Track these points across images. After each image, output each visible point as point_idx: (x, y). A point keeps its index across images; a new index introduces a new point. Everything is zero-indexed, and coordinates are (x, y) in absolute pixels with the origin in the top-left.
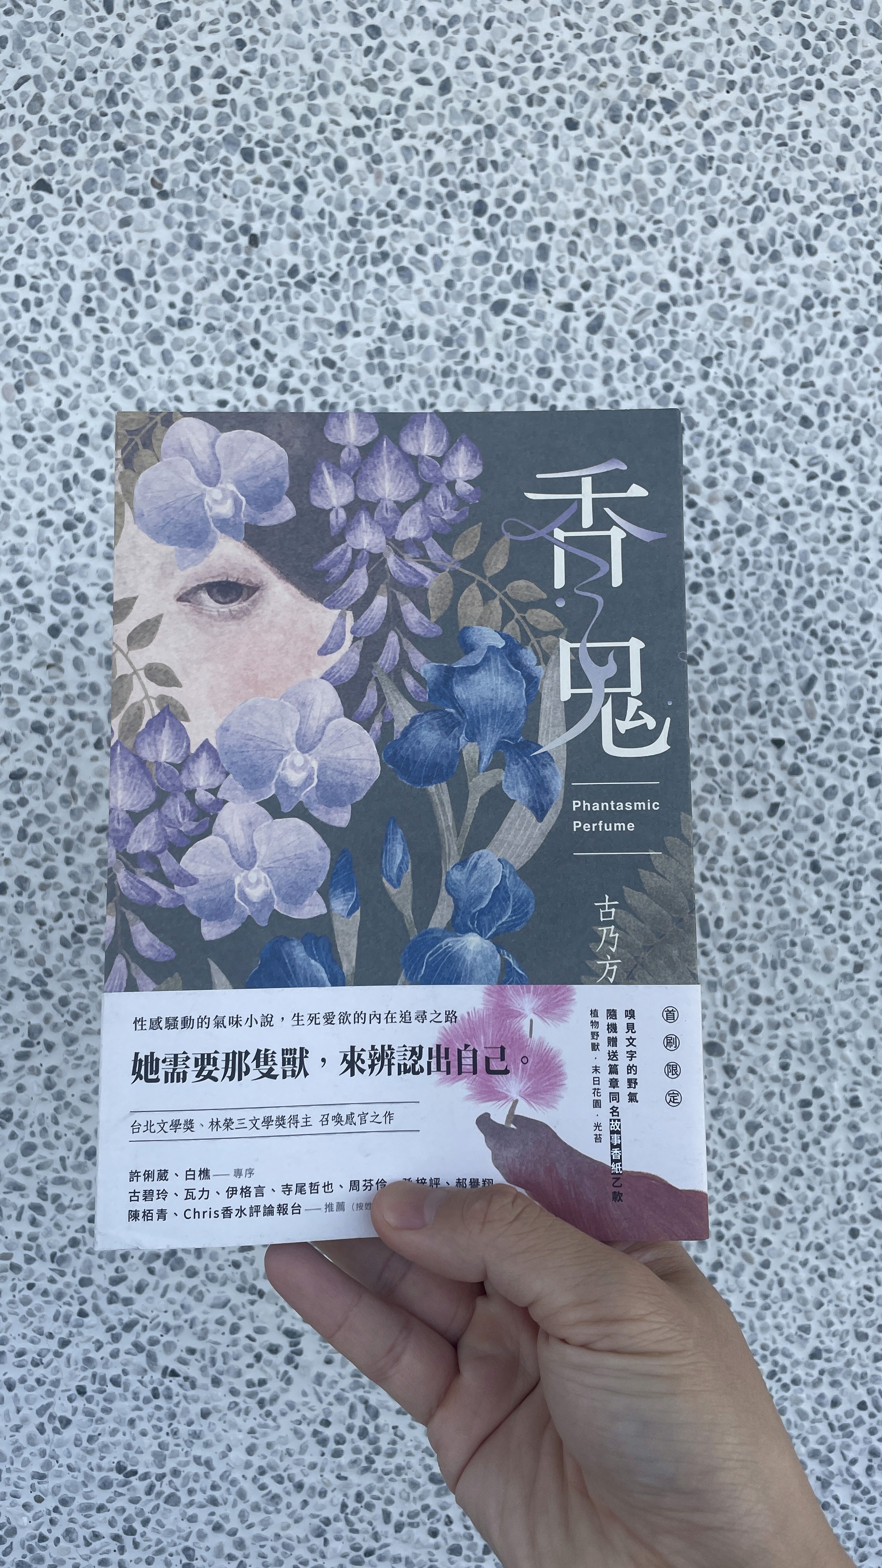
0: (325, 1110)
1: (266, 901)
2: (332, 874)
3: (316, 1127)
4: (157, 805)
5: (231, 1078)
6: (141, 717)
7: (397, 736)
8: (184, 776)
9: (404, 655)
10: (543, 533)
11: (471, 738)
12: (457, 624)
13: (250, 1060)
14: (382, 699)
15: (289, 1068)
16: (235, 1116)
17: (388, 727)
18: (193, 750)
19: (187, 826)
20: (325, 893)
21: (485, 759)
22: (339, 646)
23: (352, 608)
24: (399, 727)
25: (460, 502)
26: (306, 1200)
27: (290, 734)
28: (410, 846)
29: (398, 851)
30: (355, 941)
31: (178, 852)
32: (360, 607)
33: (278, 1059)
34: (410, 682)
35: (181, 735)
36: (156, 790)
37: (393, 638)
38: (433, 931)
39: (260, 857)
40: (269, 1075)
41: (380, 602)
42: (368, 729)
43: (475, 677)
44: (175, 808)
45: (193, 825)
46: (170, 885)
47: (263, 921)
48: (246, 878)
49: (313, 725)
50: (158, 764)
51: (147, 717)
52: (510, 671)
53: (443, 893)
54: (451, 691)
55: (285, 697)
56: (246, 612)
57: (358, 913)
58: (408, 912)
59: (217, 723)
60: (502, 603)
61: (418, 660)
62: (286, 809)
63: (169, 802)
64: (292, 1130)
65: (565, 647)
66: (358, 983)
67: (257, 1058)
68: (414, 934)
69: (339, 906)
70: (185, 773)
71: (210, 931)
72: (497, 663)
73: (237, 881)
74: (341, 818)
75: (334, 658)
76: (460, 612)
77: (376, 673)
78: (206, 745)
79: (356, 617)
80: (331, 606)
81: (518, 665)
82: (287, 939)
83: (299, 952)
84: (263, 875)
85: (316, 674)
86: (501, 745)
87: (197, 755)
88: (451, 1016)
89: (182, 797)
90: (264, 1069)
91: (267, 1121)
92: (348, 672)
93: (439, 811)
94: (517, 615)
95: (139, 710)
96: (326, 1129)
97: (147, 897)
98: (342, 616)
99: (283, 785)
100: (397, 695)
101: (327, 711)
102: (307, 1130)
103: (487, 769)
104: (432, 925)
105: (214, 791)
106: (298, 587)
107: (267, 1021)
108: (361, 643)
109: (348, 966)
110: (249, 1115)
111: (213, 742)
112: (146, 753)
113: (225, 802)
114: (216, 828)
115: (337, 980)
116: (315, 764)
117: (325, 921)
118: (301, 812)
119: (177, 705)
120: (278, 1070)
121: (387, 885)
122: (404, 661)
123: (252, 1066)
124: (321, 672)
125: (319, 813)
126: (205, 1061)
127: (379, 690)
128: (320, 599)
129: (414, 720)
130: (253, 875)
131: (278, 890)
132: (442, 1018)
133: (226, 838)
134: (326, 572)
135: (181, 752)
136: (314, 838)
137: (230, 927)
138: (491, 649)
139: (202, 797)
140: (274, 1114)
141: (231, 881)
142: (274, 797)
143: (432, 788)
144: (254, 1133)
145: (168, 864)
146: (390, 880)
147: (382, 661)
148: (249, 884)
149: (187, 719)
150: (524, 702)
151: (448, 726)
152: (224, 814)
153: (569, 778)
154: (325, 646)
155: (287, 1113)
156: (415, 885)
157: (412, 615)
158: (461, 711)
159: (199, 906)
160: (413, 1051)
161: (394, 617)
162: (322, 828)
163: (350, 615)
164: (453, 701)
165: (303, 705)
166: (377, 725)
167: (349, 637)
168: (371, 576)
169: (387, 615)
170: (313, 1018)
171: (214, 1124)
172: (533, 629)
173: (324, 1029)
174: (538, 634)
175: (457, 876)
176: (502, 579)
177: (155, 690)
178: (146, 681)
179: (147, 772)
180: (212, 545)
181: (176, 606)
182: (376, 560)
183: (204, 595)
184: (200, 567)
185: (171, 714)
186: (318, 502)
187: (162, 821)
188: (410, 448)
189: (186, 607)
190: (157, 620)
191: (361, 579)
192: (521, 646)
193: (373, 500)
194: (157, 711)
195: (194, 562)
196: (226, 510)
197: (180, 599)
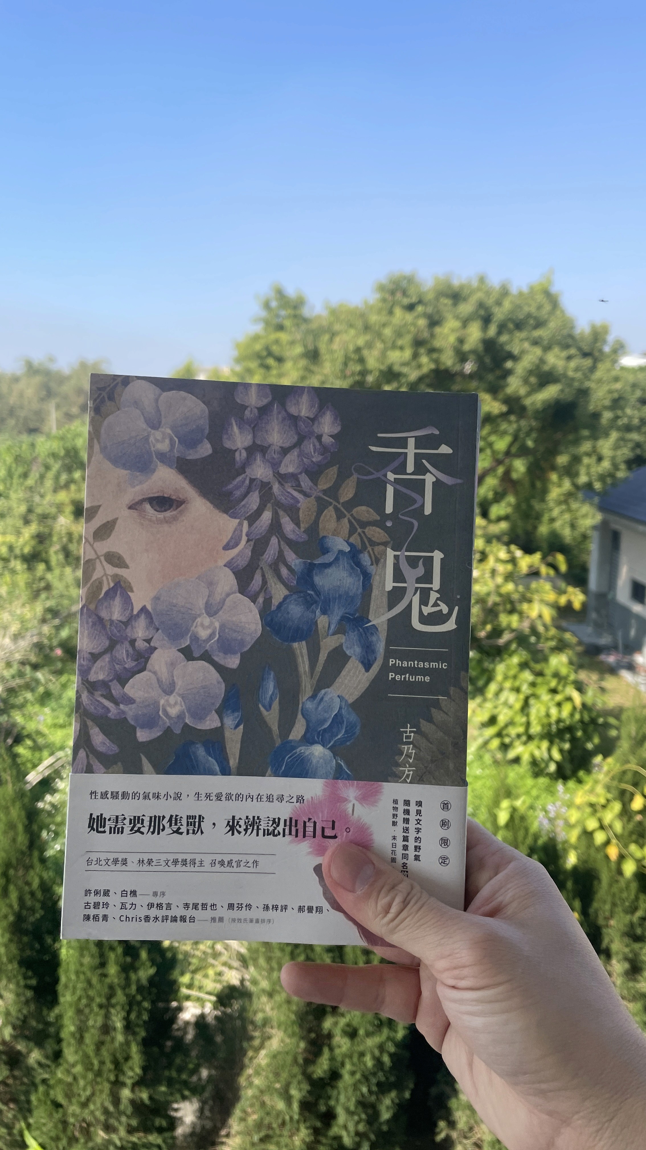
0: (214, 857)
2: (226, 700)
3: (207, 867)
4: (110, 649)
5: (153, 833)
6: (101, 589)
7: (273, 608)
8: (129, 630)
9: (281, 552)
10: (379, 475)
11: (324, 612)
12: (318, 534)
13: (165, 822)
14: (265, 582)
15: (191, 828)
16: (154, 857)
17: (268, 601)
18: (135, 612)
19: (130, 664)
20: (220, 713)
21: (333, 627)
22: (237, 545)
23: (246, 519)
24: (275, 602)
25: (324, 449)
26: (199, 914)
27: (201, 603)
29: (270, 686)
30: (239, 746)
31: (123, 681)
33: (184, 822)
34: (284, 571)
35: (127, 602)
36: (110, 639)
37: (274, 540)
38: (291, 741)
39: (177, 688)
40: (178, 832)
41: (267, 516)
42: (254, 602)
43: (329, 571)
44: (122, 652)
46: (116, 703)
48: (167, 701)
49: (218, 597)
50: (112, 621)
51: (105, 589)
52: (352, 568)
53: (300, 716)
54: (312, 579)
55: (199, 578)
56: (175, 519)
57: (241, 727)
58: (275, 728)
59: (152, 594)
60: (350, 522)
62: (196, 654)
63: (118, 647)
64: (192, 869)
65: (390, 554)
66: (240, 773)
67: (170, 820)
68: (278, 742)
69: (229, 721)
70: (129, 627)
72: (344, 562)
73: (162, 702)
74: (233, 662)
75: (233, 553)
76: (320, 526)
77: (262, 564)
78: (144, 609)
79: (250, 525)
81: (358, 564)
85: (221, 563)
86: (343, 618)
87: (138, 615)
88: (300, 799)
89: (127, 644)
90: (175, 828)
91: (176, 862)
92: (242, 563)
93: (300, 660)
94: (359, 530)
96: (214, 869)
98: (241, 524)
99: (195, 638)
100: (275, 579)
101: (227, 589)
102: (201, 869)
103: (334, 634)
104: (291, 738)
106: (212, 503)
107: (178, 796)
108: (252, 543)
110: (163, 857)
111: (149, 607)
112: (104, 614)
113: (156, 648)
114: (149, 666)
116: (217, 625)
118: (206, 657)
119: (126, 581)
120: (184, 829)
121: (262, 709)
122: (281, 557)
123: (167, 825)
124: (224, 562)
125: (219, 658)
126: (136, 821)
127: (263, 576)
128: (226, 511)
129: (285, 598)
130: (172, 699)
132: (294, 800)
133: (155, 673)
135: (127, 613)
136: (214, 675)
138: (341, 552)
139: (141, 645)
140: (180, 857)
142: (188, 647)
143: (296, 645)
144: (167, 868)
146: (264, 706)
147: (266, 556)
148: (170, 705)
149: (132, 591)
150: (360, 590)
151: (309, 603)
152: (155, 656)
153: (389, 642)
154: (228, 544)
155: (189, 857)
156: (281, 710)
157: (288, 526)
158: (318, 593)
159: (136, 718)
160: (274, 821)
161: (276, 527)
162: (220, 669)
163: (246, 524)
164: (313, 587)
165: (211, 584)
166: (261, 600)
167: (244, 539)
168: (261, 498)
169: (271, 525)
170: (208, 796)
171: (141, 862)
172: (369, 540)
173: (215, 803)
174: (373, 544)
175: (310, 705)
176: (351, 504)
177: (111, 570)
178: (105, 563)
179: (104, 627)
180: (154, 471)
181: (127, 512)
182: (265, 488)
183: (147, 507)
184: (145, 486)
185: (121, 587)
186: (228, 444)
187: (113, 660)
188: (293, 410)
189: (134, 513)
190: (114, 522)
191: (254, 500)
192: (361, 552)
193: (266, 445)
194: (112, 585)
195: (141, 483)
196: (164, 446)
197: (130, 508)
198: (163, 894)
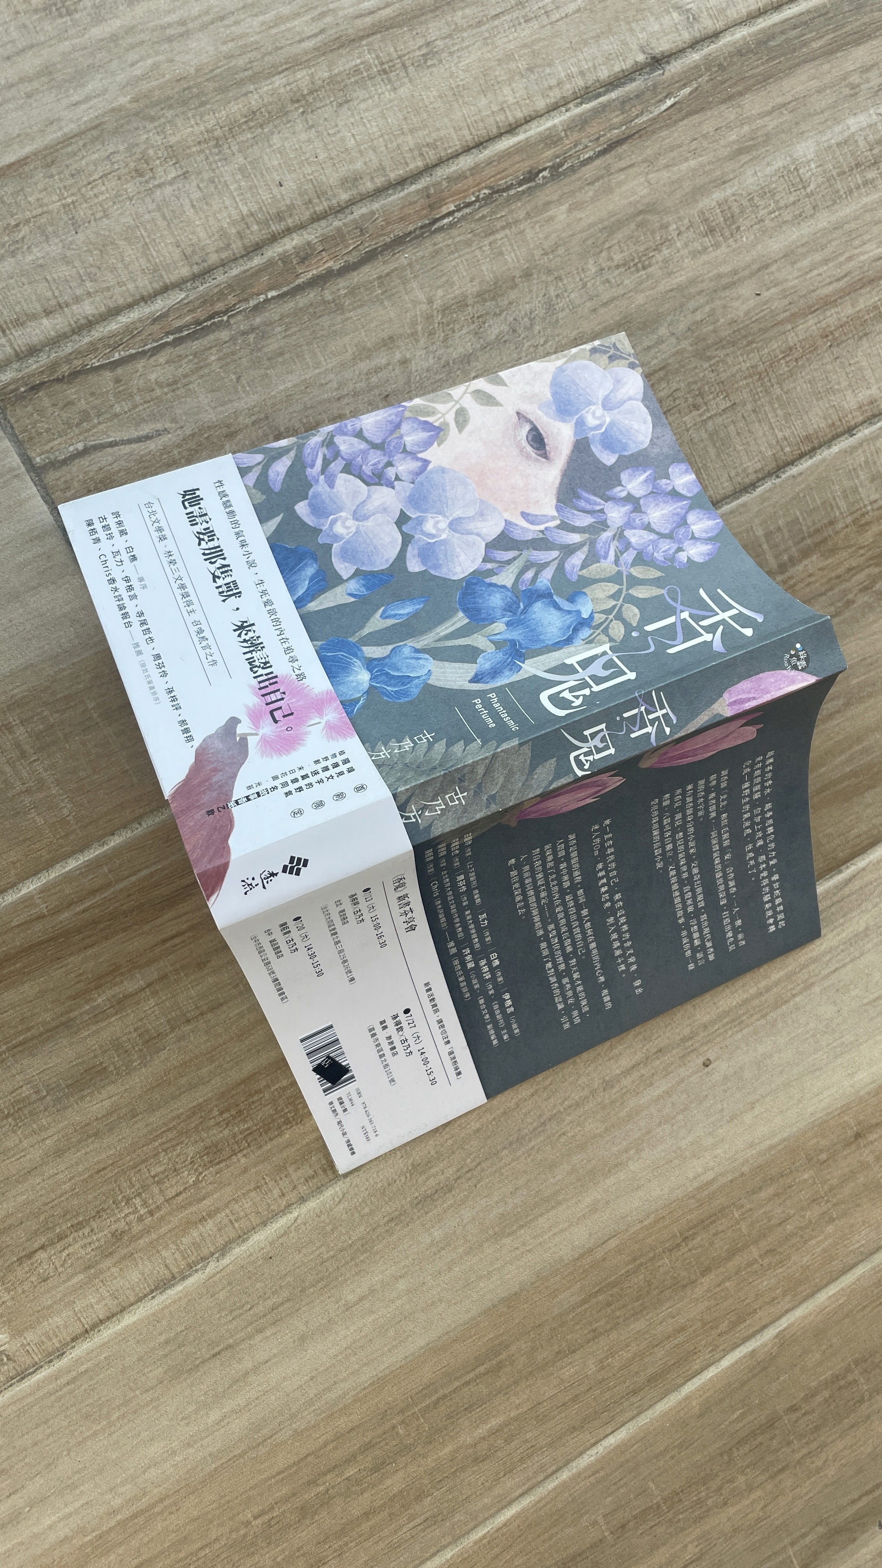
0: (203, 621)
1: (337, 538)
2: (373, 574)
3: (190, 619)
4: (373, 445)
5: (204, 554)
6: (428, 416)
7: (488, 580)
8: (400, 456)
9: (546, 564)
10: (679, 607)
11: (508, 624)
12: (584, 587)
13: (220, 562)
14: (509, 562)
15: (224, 588)
16: (179, 564)
17: (491, 573)
18: (420, 455)
19: (367, 470)
20: (357, 573)
21: (498, 637)
22: (532, 523)
23: (563, 522)
24: (494, 580)
25: (671, 558)
26: (137, 628)
27: (458, 513)
28: (415, 615)
29: (408, 609)
30: (332, 604)
31: (348, 469)
32: (565, 526)
33: (228, 580)
34: (529, 575)
35: (427, 444)
36: (383, 442)
37: (555, 554)
38: (361, 650)
39: (365, 523)
40: (215, 577)
41: (575, 538)
42: (484, 561)
43: (553, 611)
44: (376, 458)
45: (370, 473)
47: (321, 540)
48: (347, 519)
49: (471, 526)
50: (401, 437)
51: (430, 419)
52: (569, 627)
53: (390, 647)
54: (535, 602)
55: (482, 501)
56: (528, 457)
57: (353, 599)
58: (366, 631)
59: (445, 464)
60: (614, 607)
61: (547, 576)
62: (404, 528)
63: (378, 452)
64: (182, 605)
67: (224, 566)
68: (353, 639)
69: (353, 586)
70: (403, 455)
71: (302, 509)
72: (569, 619)
73: (343, 514)
74: (414, 566)
75: (523, 523)
76: (593, 586)
77: (525, 553)
78: (426, 462)
79: (558, 527)
80: (558, 509)
81: (576, 630)
82: (316, 560)
83: (310, 570)
84: (354, 530)
85: (507, 516)
86: (513, 643)
87: (418, 459)
88: (301, 677)
89: (385, 460)
90: (218, 573)
91: (183, 587)
92: (517, 535)
93: (448, 624)
94: (611, 617)
95: (433, 413)
96: (190, 626)
97: (309, 460)
98: (553, 518)
99: (420, 521)
100: (517, 571)
101: (484, 531)
102: (185, 614)
103: (491, 641)
104: (364, 648)
105: (397, 478)
106: (560, 484)
107: (251, 564)
108: (541, 536)
109: (313, 606)
110: (183, 573)
111: (430, 467)
112: (405, 427)
113: (393, 488)
114: (373, 488)
115: (299, 603)
116: (444, 536)
117: (338, 580)
118: (407, 540)
119: (446, 435)
120: (220, 582)
121: (381, 611)
122: (541, 567)
123: (217, 565)
124: (509, 518)
125: (411, 551)
126: (210, 534)
127: (515, 559)
128: (559, 500)
129: (504, 587)
130: (350, 523)
131: (348, 542)
132: (298, 672)
133: (369, 497)
134: (579, 497)
135: (416, 448)
136: (392, 553)
137: (310, 520)
138: (579, 612)
139: (391, 472)
140: (190, 589)
141: (341, 509)
142: (409, 518)
143: (461, 614)
144: (172, 581)
145: (336, 466)
146: (384, 612)
147: (535, 553)
148: (343, 523)
149: (439, 445)
150: (551, 643)
151: (510, 608)
152: (385, 490)
153: (512, 685)
154: (528, 514)
155: (193, 597)
156: (388, 628)
157: (577, 559)
158: (524, 611)
159: (316, 495)
160: (266, 663)
161: (569, 550)
162: (401, 556)
163: (558, 522)
164: (529, 605)
165: (481, 514)
166: (489, 566)
167: (542, 527)
168: (590, 526)
169: (569, 545)
170: (264, 593)
171: (169, 553)
172: (607, 628)
173: (260, 602)
174: (605, 631)
175: (406, 651)
176: (632, 600)
177: (450, 418)
178: (454, 410)
179: (392, 432)
180: (564, 421)
181: (512, 412)
182: (603, 525)
183: (527, 427)
184: (545, 419)
185: (438, 434)
186: (624, 476)
187: (364, 452)
188: (691, 518)
189: (515, 418)
190: (498, 404)
191: (585, 520)
192: (590, 627)
193: (643, 509)
194: (437, 424)
195: (547, 414)
196: (591, 421)
197: (518, 413)
198: (144, 587)
